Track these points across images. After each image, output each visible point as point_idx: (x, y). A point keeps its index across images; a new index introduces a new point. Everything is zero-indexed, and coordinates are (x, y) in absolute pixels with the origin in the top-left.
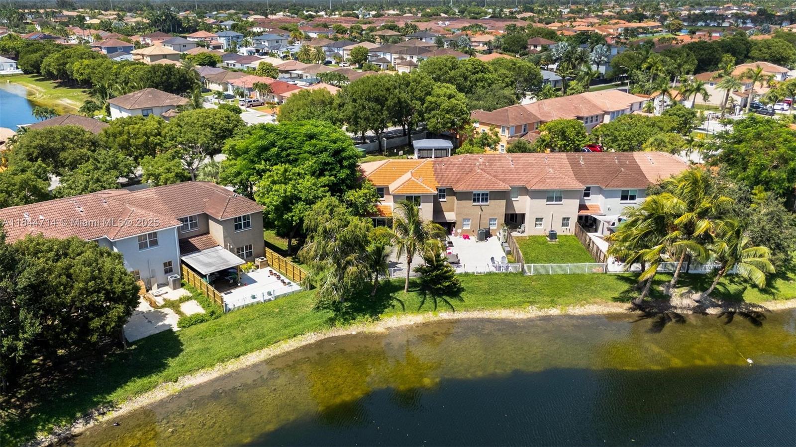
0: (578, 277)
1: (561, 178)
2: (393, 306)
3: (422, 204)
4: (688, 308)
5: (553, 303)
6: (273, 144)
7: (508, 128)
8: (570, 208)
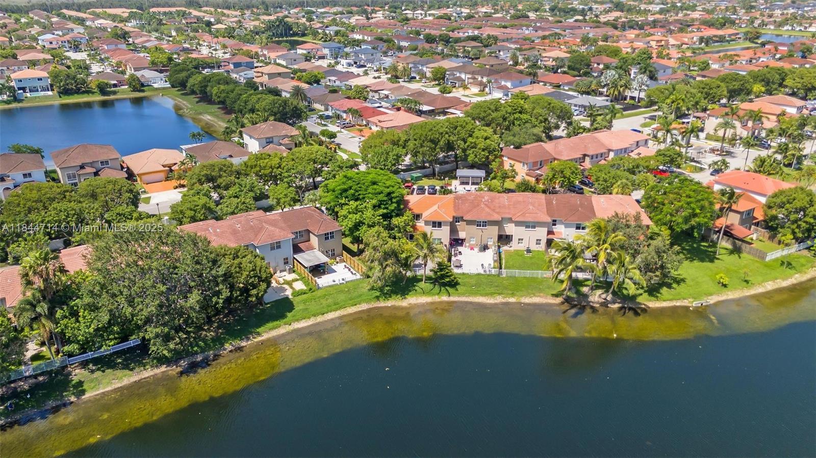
0: (533, 279)
1: (536, 213)
2: (416, 290)
3: (442, 227)
4: (598, 303)
5: (513, 295)
6: (350, 188)
7: (527, 164)
8: (542, 233)
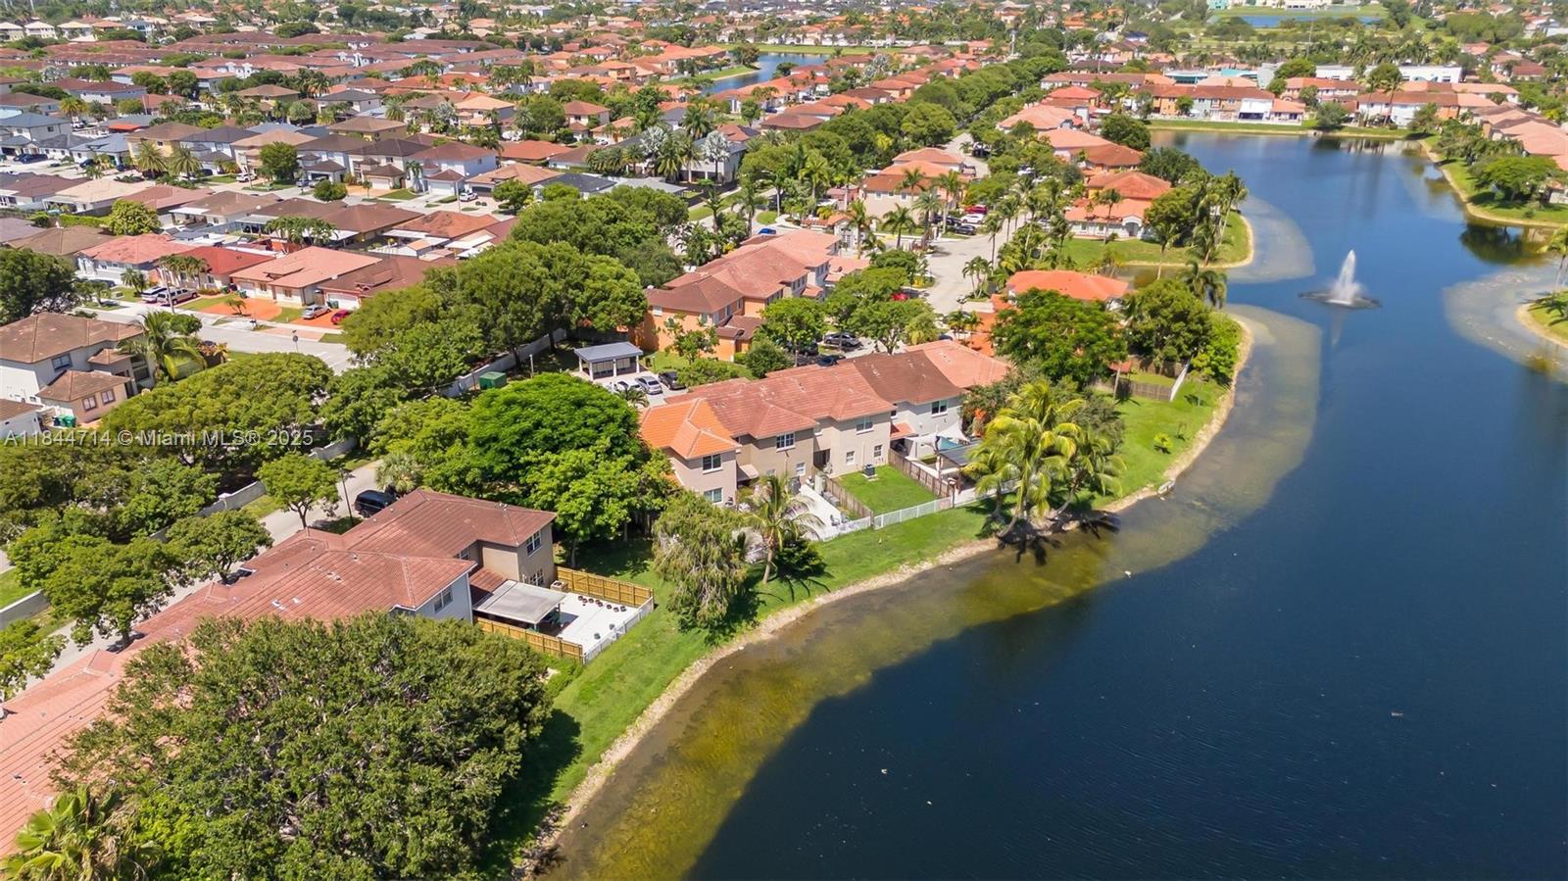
0: (927, 519)
1: (865, 399)
2: (763, 602)
3: (722, 464)
4: (1047, 529)
5: (922, 557)
6: (538, 425)
7: (711, 316)
8: (881, 433)
